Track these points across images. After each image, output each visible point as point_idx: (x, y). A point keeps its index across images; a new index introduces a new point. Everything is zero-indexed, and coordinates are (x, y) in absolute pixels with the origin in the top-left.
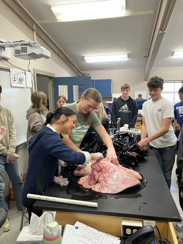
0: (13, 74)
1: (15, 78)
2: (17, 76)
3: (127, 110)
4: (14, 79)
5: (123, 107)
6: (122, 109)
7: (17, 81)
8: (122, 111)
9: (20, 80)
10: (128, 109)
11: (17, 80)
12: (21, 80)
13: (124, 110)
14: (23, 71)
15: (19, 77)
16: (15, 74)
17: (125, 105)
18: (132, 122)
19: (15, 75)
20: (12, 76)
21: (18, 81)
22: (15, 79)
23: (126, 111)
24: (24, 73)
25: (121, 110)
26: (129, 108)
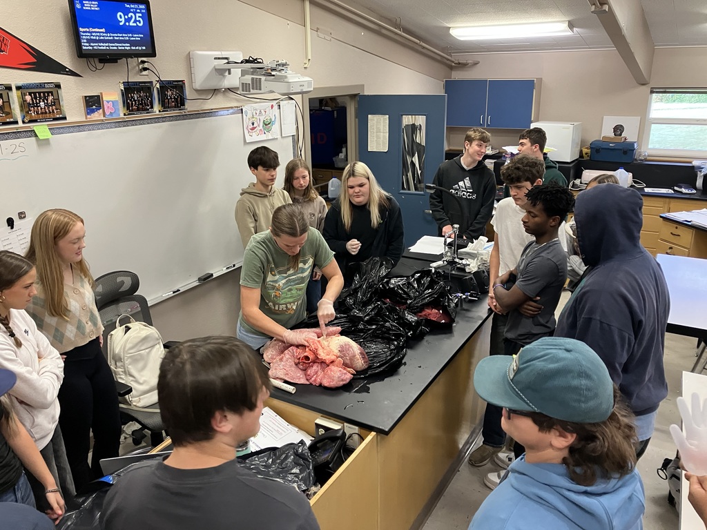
0: (250, 115)
1: (253, 124)
2: (258, 117)
3: (468, 192)
4: (252, 126)
5: (461, 183)
6: (457, 190)
7: (259, 129)
8: (457, 193)
9: (266, 125)
10: (471, 191)
11: (259, 126)
12: (269, 123)
13: (463, 191)
14: (274, 103)
15: (262, 118)
16: (254, 114)
17: (466, 182)
18: (477, 223)
19: (253, 117)
20: (248, 120)
21: (261, 127)
22: (255, 126)
23: (465, 193)
24: (276, 107)
25: (453, 191)
26: (472, 187)
